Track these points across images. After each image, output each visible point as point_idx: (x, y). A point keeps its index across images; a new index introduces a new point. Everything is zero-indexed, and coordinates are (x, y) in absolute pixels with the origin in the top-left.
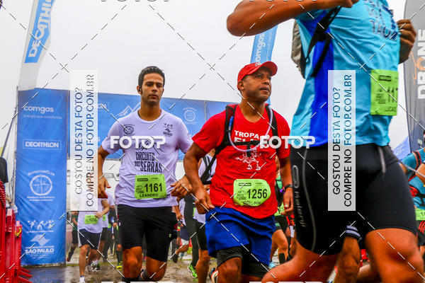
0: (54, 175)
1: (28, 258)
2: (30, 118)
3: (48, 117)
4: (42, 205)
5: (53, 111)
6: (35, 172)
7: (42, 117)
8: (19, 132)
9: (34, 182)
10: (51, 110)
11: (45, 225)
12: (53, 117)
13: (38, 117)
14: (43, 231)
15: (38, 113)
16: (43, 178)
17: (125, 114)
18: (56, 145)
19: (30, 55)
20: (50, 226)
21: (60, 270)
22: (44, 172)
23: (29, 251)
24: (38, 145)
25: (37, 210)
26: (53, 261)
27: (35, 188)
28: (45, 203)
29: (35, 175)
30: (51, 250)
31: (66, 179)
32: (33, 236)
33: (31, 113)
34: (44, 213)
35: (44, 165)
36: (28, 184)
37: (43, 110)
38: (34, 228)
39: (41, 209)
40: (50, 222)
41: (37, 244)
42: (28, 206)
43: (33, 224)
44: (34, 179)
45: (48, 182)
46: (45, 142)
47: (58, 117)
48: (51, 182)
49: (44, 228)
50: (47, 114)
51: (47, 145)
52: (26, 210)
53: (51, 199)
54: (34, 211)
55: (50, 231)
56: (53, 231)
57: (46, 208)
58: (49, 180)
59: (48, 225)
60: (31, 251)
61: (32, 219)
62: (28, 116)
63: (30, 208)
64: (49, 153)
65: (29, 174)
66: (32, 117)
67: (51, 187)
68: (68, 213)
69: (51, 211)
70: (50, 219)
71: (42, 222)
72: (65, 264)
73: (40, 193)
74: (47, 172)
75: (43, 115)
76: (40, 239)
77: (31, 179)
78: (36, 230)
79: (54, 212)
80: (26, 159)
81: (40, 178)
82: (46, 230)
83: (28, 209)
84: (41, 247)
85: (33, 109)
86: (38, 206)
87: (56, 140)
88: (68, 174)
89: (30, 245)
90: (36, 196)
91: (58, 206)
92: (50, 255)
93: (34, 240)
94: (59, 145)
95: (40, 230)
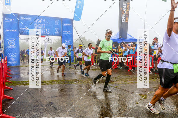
1: (9, 64)
2: (7, 22)
4: (12, 49)
6: (9, 39)
8: (4, 26)
10: (14, 20)
12: (14, 22)
15: (9, 21)
18: (15, 31)
19: (7, 2)
20: (15, 55)
22: (12, 39)
23: (9, 62)
24: (10, 30)
25: (11, 50)
26: (17, 65)
28: (13, 48)
29: (9, 40)
30: (16, 62)
32: (10, 58)
33: (7, 21)
34: (13, 51)
35: (12, 37)
36: (8, 43)
37: (11, 20)
38: (10, 56)
39: (12, 50)
41: (12, 60)
42: (8, 49)
43: (10, 54)
47: (16, 22)
50: (12, 21)
51: (13, 31)
52: (7, 50)
53: (15, 47)
56: (16, 57)
57: (14, 50)
58: (14, 41)
61: (10, 53)
64: (14, 33)
65: (8, 40)
67: (15, 43)
70: (15, 53)
71: (12, 54)
72: (20, 66)
76: (13, 59)
77: (8, 41)
79: (16, 51)
80: (6, 35)
81: (11, 41)
82: (14, 56)
85: (8, 19)
86: (11, 49)
87: (15, 29)
88: (20, 39)
89: (10, 60)
90: (10, 46)
91: (17, 49)
92: (16, 63)
93: (10, 59)
94: (17, 31)
95: (12, 56)
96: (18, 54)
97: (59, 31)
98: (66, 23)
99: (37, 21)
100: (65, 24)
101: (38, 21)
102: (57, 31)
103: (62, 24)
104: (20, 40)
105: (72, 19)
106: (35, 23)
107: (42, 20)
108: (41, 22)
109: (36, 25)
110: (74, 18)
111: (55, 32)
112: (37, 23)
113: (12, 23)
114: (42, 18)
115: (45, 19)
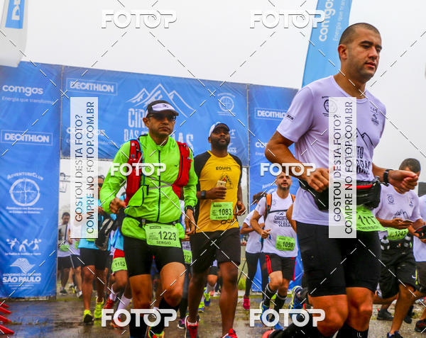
0: (42, 179)
1: (6, 289)
2: (11, 102)
3: (35, 101)
4: (26, 219)
5: (42, 93)
6: (17, 175)
7: (27, 100)
9: (16, 188)
10: (40, 91)
11: (29, 245)
12: (41, 101)
13: (22, 100)
14: (27, 254)
15: (22, 95)
16: (28, 183)
17: (139, 100)
18: (45, 139)
20: (36, 247)
21: (48, 305)
22: (29, 174)
23: (8, 279)
24: (22, 137)
25: (19, 225)
26: (39, 293)
27: (16, 196)
28: (29, 216)
29: (16, 178)
30: (38, 279)
31: (58, 184)
32: (14, 259)
33: (13, 95)
34: (28, 230)
35: (30, 165)
36: (7, 191)
37: (29, 91)
38: (15, 249)
39: (25, 224)
40: (36, 241)
41: (19, 270)
42: (7, 219)
43: (13, 244)
45: (34, 189)
46: (31, 134)
47: (49, 102)
48: (38, 189)
49: (28, 249)
50: (33, 96)
51: (34, 138)
53: (38, 211)
54: (15, 226)
55: (36, 254)
56: (40, 254)
57: (31, 223)
58: (36, 185)
59: (33, 245)
60: (12, 280)
61: (12, 237)
62: (9, 99)
64: (37, 148)
65: (9, 177)
66: (15, 100)
67: (39, 195)
68: (60, 231)
69: (37, 228)
70: (36, 237)
71: (25, 242)
72: (55, 297)
73: (23, 202)
74: (33, 174)
75: (28, 98)
76: (23, 264)
77: (11, 184)
78: (17, 252)
79: (42, 227)
81: (23, 183)
82: (31, 252)
83: (8, 224)
84: (24, 275)
85: (15, 89)
86: (20, 220)
87: (45, 132)
88: (61, 178)
89: (10, 270)
90: (17, 206)
91: (47, 220)
92: (35, 285)
93: (14, 265)
94: (50, 139)
95: (22, 251)
96: (50, 242)
98: (265, 106)
99: (138, 97)
100: (262, 113)
101: (145, 96)
103: (251, 112)
104: (61, 185)
105: (296, 90)
106: (132, 105)
107: (162, 93)
109: (133, 118)
110: (303, 84)
112: (141, 107)
113: (33, 103)
114: (160, 85)
115: (174, 92)
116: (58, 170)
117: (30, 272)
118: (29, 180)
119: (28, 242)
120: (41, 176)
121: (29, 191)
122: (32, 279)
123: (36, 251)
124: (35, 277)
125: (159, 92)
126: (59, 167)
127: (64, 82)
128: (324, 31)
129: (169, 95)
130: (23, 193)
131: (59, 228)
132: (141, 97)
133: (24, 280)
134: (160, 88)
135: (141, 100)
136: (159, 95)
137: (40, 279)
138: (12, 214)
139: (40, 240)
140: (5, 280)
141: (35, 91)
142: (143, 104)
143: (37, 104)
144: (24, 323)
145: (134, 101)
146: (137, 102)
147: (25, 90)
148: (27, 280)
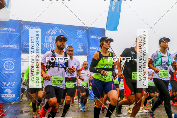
0: (15, 61)
1: (3, 100)
2: (4, 33)
3: (12, 33)
4: (10, 75)
5: (15, 30)
7: (9, 33)
9: (6, 64)
10: (14, 30)
11: (11, 84)
13: (8, 33)
15: (7, 31)
17: (49, 33)
18: (16, 47)
20: (13, 85)
22: (10, 59)
24: (8, 46)
25: (7, 77)
26: (14, 101)
27: (6, 67)
28: (11, 74)
29: (6, 60)
30: (14, 96)
32: (5, 89)
33: (4, 31)
34: (10, 79)
35: (10, 56)
36: (3, 65)
37: (10, 30)
38: (6, 86)
39: (9, 77)
40: (13, 83)
41: (7, 93)
42: (3, 75)
43: (5, 84)
44: (6, 62)
45: (12, 64)
47: (17, 33)
48: (14, 64)
50: (12, 31)
51: (12, 46)
53: (14, 72)
54: (6, 77)
55: (13, 87)
57: (11, 76)
58: (13, 63)
59: (12, 84)
60: (4, 96)
61: (5, 81)
62: (3, 32)
63: (3, 76)
64: (13, 49)
65: (3, 60)
66: (5, 33)
67: (14, 66)
69: (14, 78)
70: (13, 81)
71: (9, 83)
73: (8, 69)
74: (12, 59)
76: (9, 91)
77: (4, 63)
78: (7, 86)
79: (15, 78)
81: (8, 62)
82: (11, 86)
84: (9, 94)
85: (5, 29)
86: (7, 75)
87: (16, 43)
88: (22, 60)
89: (4, 93)
90: (6, 70)
91: (17, 75)
92: (13, 98)
93: (5, 91)
94: (18, 46)
95: (8, 86)
96: (18, 83)
97: (83, 47)
98: (93, 35)
99: (49, 32)
100: (92, 37)
101: (51, 31)
102: (80, 47)
103: (88, 37)
104: (22, 63)
105: (104, 29)
106: (47, 35)
107: (57, 30)
108: (55, 34)
109: (47, 39)
110: (106, 27)
111: (78, 50)
112: (50, 35)
113: (11, 34)
114: (56, 27)
115: (61, 30)
116: (21, 58)
117: (11, 93)
118: (10, 61)
119: (10, 83)
120: (15, 60)
121: (10, 65)
122: (12, 96)
123: (13, 86)
124: (13, 95)
125: (56, 30)
126: (21, 56)
127: (22, 26)
128: (113, 8)
129: (59, 31)
130: (8, 66)
131: (21, 78)
132: (50, 32)
133: (9, 96)
134: (56, 29)
135: (50, 33)
136: (56, 31)
137: (15, 96)
138: (4, 73)
139: (14, 82)
140: (2, 97)
141: (12, 29)
142: (50, 34)
143: (13, 34)
144: (9, 112)
145: (47, 33)
146: (48, 34)
147: (8, 29)
148: (10, 96)
